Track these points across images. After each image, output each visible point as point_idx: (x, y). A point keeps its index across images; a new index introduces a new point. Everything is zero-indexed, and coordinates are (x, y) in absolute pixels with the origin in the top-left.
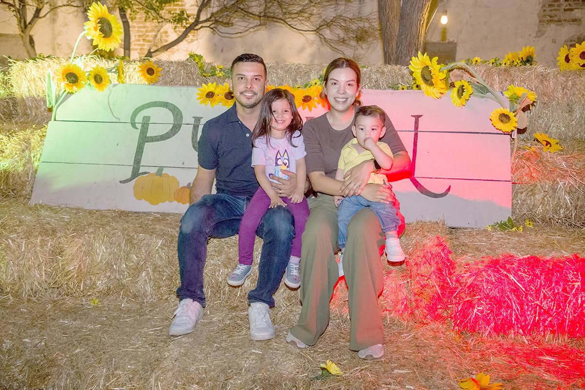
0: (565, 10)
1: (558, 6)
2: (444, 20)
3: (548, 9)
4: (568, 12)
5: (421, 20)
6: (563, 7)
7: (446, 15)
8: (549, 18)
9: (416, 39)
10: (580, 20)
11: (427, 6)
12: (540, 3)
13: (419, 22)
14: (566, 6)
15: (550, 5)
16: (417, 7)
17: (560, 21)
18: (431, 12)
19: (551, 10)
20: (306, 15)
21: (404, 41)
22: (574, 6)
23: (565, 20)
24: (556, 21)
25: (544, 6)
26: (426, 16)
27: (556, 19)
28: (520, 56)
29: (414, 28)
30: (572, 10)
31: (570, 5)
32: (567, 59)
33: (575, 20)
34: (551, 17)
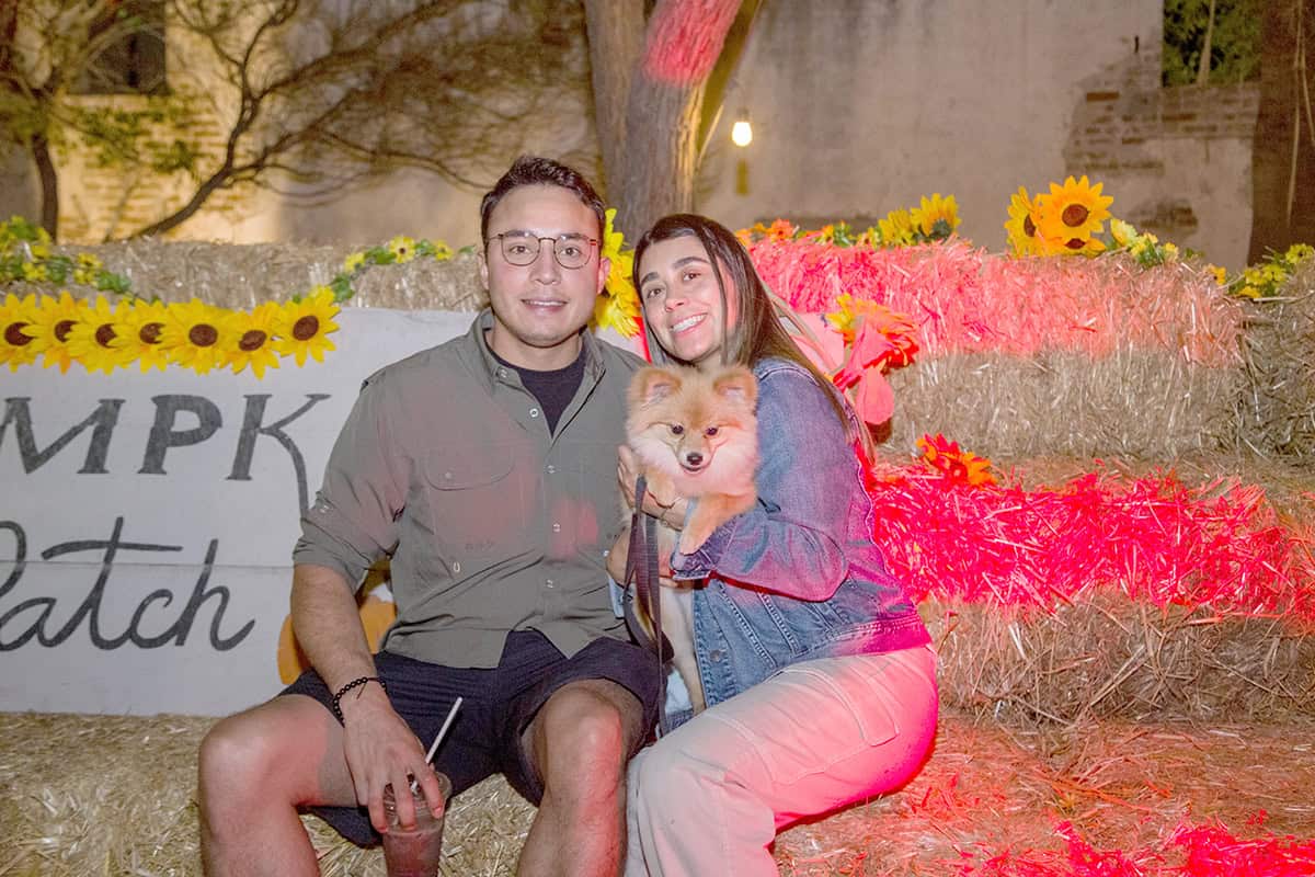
0: (1126, 142)
1: (1110, 131)
2: (742, 134)
3: (1084, 138)
4: (1131, 146)
5: (679, 134)
6: (1119, 136)
7: (746, 120)
8: (1088, 160)
9: (668, 183)
10: (1161, 165)
11: (693, 98)
12: (1065, 125)
13: (673, 140)
14: (1127, 131)
15: (1089, 131)
16: (664, 100)
17: (1113, 166)
18: (707, 114)
19: (1092, 142)
20: (497, 150)
21: (639, 191)
22: (1144, 133)
23: (1126, 166)
24: (1105, 167)
25: (1075, 132)
26: (694, 123)
27: (1105, 161)
28: (915, 223)
29: (661, 156)
30: (1140, 141)
31: (1135, 130)
32: (1030, 228)
33: (1149, 165)
34: (1092, 156)
